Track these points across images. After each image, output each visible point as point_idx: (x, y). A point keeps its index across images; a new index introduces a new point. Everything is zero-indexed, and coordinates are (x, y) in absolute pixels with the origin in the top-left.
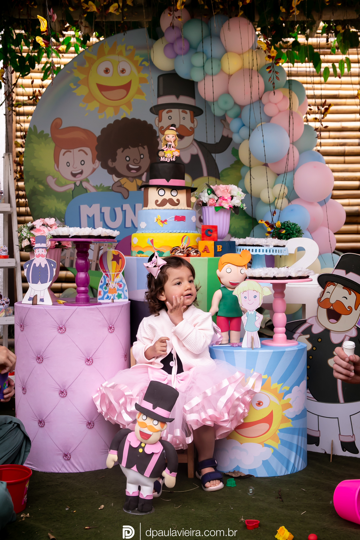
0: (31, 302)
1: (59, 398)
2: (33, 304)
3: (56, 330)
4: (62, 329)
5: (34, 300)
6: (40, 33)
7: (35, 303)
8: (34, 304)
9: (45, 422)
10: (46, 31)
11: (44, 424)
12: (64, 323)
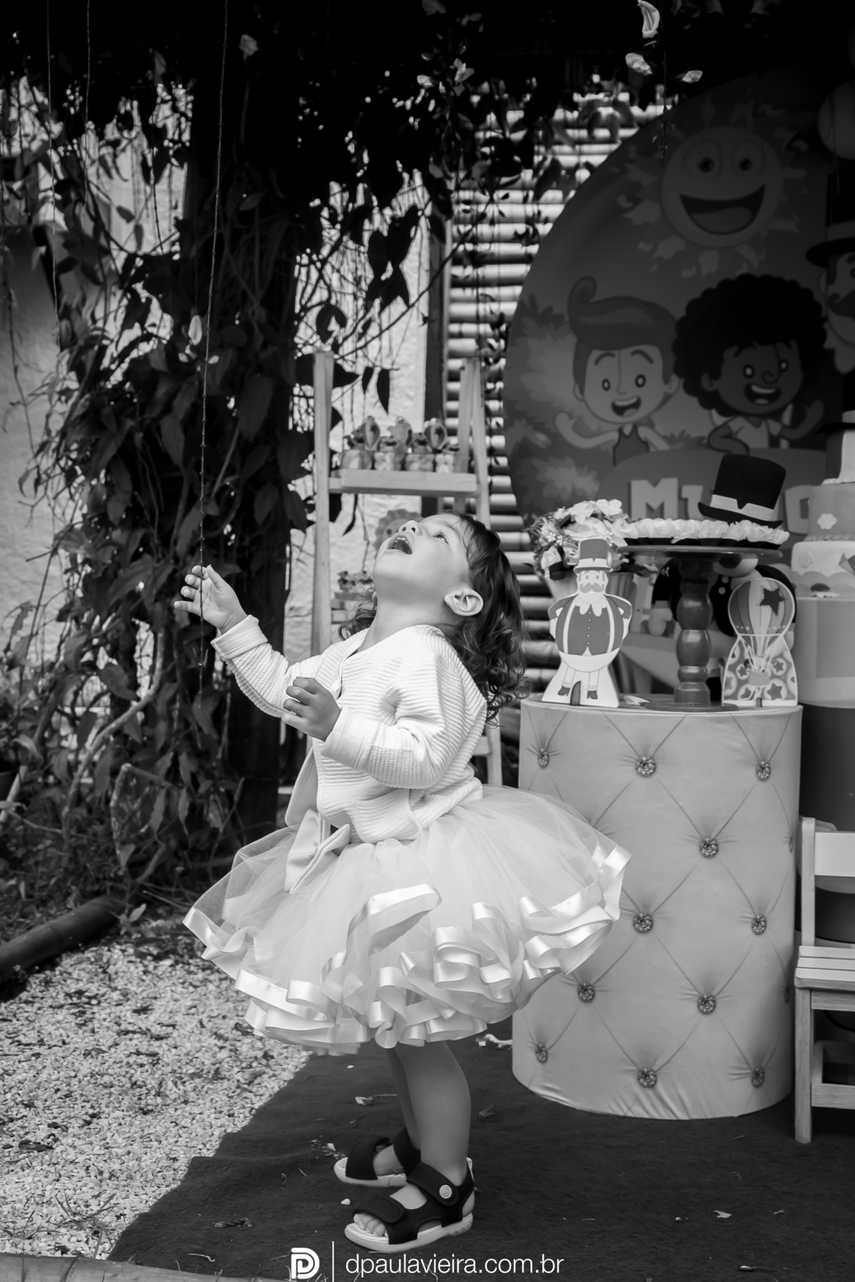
0: (566, 699)
1: (633, 933)
2: (571, 704)
3: (632, 768)
4: (646, 765)
5: (573, 693)
6: (638, 45)
7: (575, 700)
8: (575, 702)
9: (596, 989)
10: (655, 37)
11: (593, 996)
12: (651, 751)
